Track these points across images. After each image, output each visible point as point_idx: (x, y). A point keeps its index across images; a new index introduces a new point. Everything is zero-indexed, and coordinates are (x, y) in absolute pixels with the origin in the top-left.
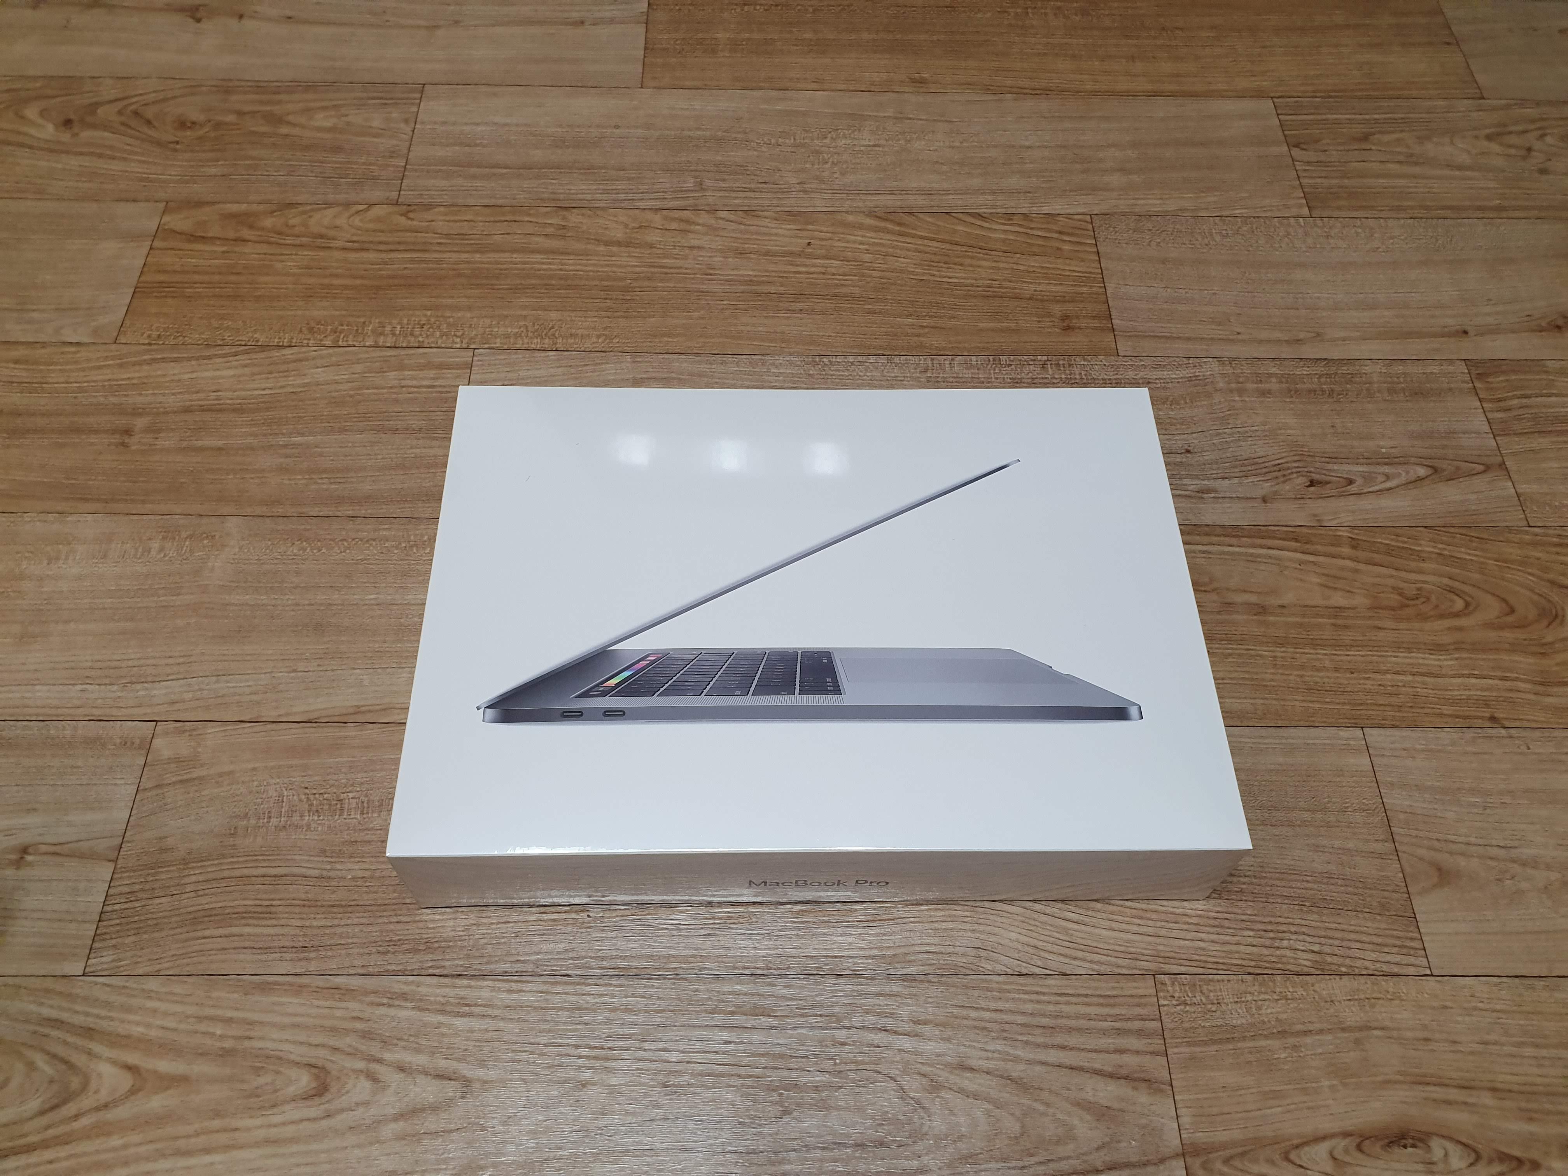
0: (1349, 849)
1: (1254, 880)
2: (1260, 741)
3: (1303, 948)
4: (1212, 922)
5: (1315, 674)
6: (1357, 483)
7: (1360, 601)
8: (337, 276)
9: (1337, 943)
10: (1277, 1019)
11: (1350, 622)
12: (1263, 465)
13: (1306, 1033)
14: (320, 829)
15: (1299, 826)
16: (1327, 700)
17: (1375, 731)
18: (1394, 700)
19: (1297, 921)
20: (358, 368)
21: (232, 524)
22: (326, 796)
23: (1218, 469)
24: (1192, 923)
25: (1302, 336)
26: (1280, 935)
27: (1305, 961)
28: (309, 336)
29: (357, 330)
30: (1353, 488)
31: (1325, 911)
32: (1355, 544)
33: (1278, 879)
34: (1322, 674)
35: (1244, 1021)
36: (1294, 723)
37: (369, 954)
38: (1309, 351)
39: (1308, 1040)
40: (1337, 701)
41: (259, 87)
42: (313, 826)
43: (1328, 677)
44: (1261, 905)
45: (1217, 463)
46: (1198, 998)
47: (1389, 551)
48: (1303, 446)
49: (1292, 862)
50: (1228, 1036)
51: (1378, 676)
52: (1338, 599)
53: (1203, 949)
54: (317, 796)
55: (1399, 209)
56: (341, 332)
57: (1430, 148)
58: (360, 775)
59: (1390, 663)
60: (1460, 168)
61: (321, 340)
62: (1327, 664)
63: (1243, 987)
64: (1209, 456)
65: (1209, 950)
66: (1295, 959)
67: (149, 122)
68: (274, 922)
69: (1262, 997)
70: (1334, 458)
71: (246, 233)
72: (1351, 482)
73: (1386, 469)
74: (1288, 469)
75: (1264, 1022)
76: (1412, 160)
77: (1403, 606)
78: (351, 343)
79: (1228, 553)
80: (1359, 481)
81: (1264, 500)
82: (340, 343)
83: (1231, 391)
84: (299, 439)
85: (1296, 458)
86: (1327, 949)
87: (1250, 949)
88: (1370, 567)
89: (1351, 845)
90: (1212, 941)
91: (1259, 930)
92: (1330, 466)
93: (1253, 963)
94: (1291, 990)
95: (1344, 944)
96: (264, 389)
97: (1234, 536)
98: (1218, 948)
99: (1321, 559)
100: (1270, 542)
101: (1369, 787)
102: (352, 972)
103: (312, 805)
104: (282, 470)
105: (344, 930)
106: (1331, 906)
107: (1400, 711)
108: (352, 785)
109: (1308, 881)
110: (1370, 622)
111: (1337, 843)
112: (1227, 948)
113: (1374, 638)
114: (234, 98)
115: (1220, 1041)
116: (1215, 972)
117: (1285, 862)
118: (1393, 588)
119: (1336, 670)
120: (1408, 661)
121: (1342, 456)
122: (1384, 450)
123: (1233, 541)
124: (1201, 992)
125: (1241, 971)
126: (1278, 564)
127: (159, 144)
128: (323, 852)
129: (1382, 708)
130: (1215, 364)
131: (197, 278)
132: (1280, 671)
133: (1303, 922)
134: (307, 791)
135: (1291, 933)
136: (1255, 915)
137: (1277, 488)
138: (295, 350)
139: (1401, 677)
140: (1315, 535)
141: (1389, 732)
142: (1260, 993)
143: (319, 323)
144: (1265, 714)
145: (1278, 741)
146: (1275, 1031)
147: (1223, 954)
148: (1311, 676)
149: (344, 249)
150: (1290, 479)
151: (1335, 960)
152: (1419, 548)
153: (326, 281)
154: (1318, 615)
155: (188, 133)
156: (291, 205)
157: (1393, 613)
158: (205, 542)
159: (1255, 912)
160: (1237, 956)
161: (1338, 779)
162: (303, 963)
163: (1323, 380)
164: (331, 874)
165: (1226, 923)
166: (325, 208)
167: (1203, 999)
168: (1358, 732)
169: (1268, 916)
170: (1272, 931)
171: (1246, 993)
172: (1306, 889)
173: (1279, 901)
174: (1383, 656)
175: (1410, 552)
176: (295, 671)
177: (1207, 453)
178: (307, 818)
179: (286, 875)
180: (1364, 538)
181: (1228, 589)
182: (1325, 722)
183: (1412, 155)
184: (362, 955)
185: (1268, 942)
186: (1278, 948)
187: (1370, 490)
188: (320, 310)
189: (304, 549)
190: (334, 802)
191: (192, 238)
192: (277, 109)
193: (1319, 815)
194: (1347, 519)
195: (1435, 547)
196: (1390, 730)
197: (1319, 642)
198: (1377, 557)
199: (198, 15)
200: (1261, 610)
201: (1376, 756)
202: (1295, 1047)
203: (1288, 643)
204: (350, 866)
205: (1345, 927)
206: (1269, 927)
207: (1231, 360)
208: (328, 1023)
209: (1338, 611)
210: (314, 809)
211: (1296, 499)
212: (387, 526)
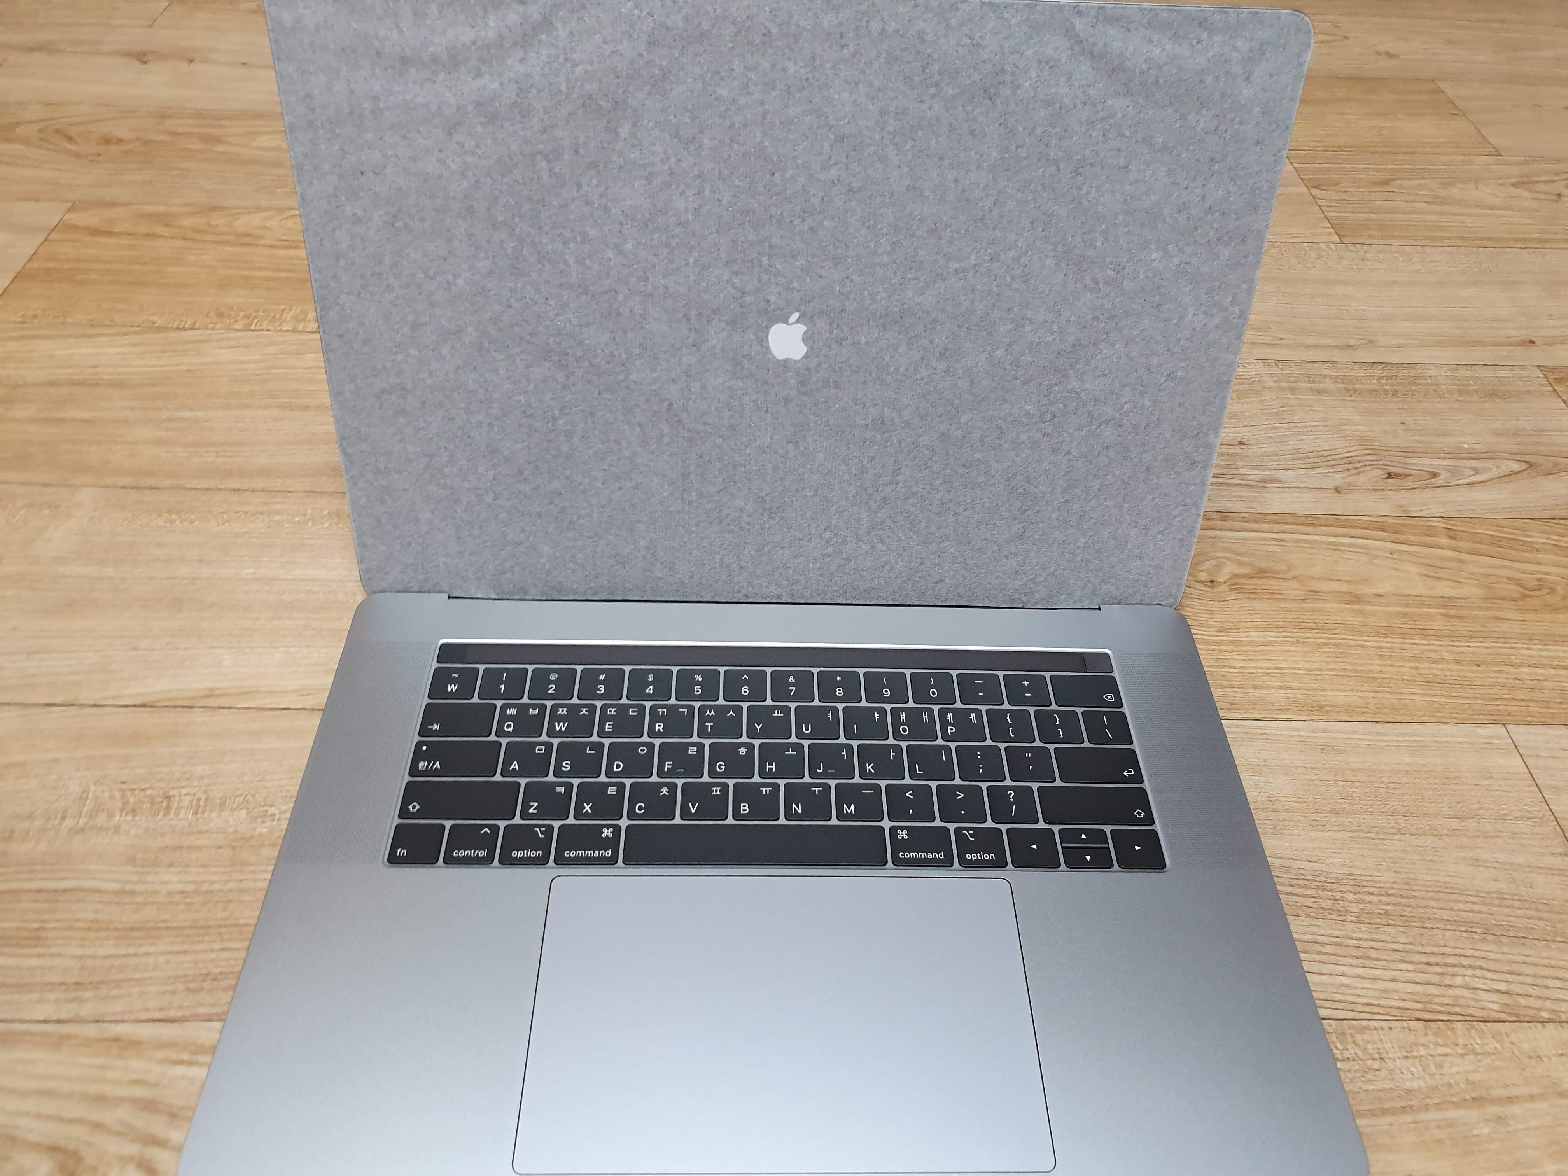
0: (1520, 865)
1: (1400, 900)
2: (1378, 738)
3: (1485, 987)
4: (1354, 952)
5: (1434, 666)
6: (1442, 477)
7: (1471, 591)
8: (259, 269)
9: (1529, 980)
10: (1468, 1082)
11: (1465, 612)
12: (1329, 458)
13: (1511, 1100)
14: (132, 832)
15: (1447, 835)
16: (1454, 694)
17: (1522, 729)
18: (1537, 695)
19: (1469, 953)
20: (271, 350)
21: (85, 495)
22: (148, 792)
23: (1279, 460)
24: (1327, 953)
25: (1352, 342)
26: (1450, 969)
27: (1491, 1004)
28: (217, 320)
29: (274, 317)
30: (1439, 481)
31: (1505, 940)
32: (1452, 535)
33: (1432, 899)
34: (1441, 666)
35: (1422, 1083)
36: (1416, 719)
37: (173, 992)
38: (1362, 356)
39: (1516, 1109)
40: (1468, 695)
41: (199, 114)
42: (124, 827)
43: (1450, 670)
44: (1416, 931)
45: (1276, 455)
46: (1352, 1052)
47: (1495, 541)
48: (1372, 441)
49: (1448, 879)
50: (1403, 1104)
51: (1511, 670)
52: (1445, 589)
53: (1348, 986)
54: (137, 792)
55: (1433, 239)
56: (255, 317)
57: (1455, 192)
58: (200, 768)
59: (1522, 655)
60: (1491, 208)
61: (230, 324)
62: (1446, 655)
63: (1411, 1038)
64: (1266, 448)
65: (1357, 988)
66: (1475, 1000)
67: (70, 139)
68: (41, 950)
69: (1441, 1050)
70: (1413, 453)
71: (159, 230)
72: (1435, 475)
73: (1474, 464)
74: (1360, 462)
75: (1450, 1086)
76: (1437, 200)
77: (1524, 597)
78: (264, 327)
79: (1305, 541)
80: (1444, 475)
81: (1338, 490)
82: (253, 327)
83: (1283, 389)
84: (186, 414)
85: (1367, 452)
86: (1515, 988)
87: (1411, 988)
88: (1475, 558)
89: (1520, 859)
90: (1358, 977)
91: (1418, 964)
92: (1407, 460)
93: (1419, 1006)
94: (1479, 1041)
95: (1539, 981)
96: (153, 367)
97: (1309, 525)
98: (1368, 986)
99: (1416, 549)
100: (1352, 531)
101: (1530, 792)
102: (144, 1016)
103: (126, 803)
104: (160, 442)
105: (143, 960)
106: (1511, 934)
107: (1548, 707)
108: (188, 779)
109: (1473, 903)
110: (1489, 614)
111: (1502, 857)
112: (1381, 985)
113: (1497, 629)
114: (169, 122)
115: (1393, 1111)
116: (1369, 1016)
117: (1438, 878)
118: (1509, 579)
119: (1458, 662)
120: (1545, 653)
121: (1419, 450)
122: (1466, 446)
123: (1309, 529)
124: (1354, 1043)
125: (1404, 1016)
126: (1366, 553)
127: (78, 156)
128: (132, 861)
129: (1524, 703)
130: (1260, 365)
131: (93, 266)
132: (1389, 663)
133: (1477, 954)
134: (124, 786)
135: (1464, 966)
136: (1411, 944)
137: (1350, 479)
138: (199, 332)
139: (1540, 671)
140: (1404, 525)
141: (1540, 729)
142: (1437, 1045)
143: (232, 308)
144: (1378, 708)
145: (1401, 739)
146: (1468, 1097)
147: (1377, 994)
148: (1429, 668)
149: (271, 246)
150: (1364, 472)
151: (1532, 1002)
152: (1529, 539)
153: (246, 273)
154: (1423, 605)
155: (113, 148)
156: (215, 208)
157: (1513, 603)
158: (45, 512)
159: (1411, 940)
160: (1395, 996)
161: (1486, 782)
162: (74, 1006)
163: (1383, 381)
164: (138, 888)
165: (1373, 954)
166: (255, 212)
167: (1360, 1053)
168: (1501, 730)
169: (1428, 945)
170: (1437, 964)
171: (1417, 1045)
172: (1472, 911)
173: (1439, 926)
174: (1513, 648)
175: (1521, 543)
176: (135, 649)
177: (1264, 446)
178: (117, 819)
179: (71, 890)
180: (1462, 529)
181: (1312, 578)
182: (1455, 718)
183: (1438, 197)
184: (164, 993)
185: (1435, 979)
186: (1450, 986)
187: (1460, 482)
188: (234, 298)
189: (172, 522)
190: (159, 800)
191: (95, 232)
192: (216, 132)
193: (1471, 824)
194: (1438, 510)
195: (1547, 538)
196: (1540, 727)
197: (1431, 632)
198: (1482, 548)
199: (145, 59)
200: (1354, 599)
201: (1529, 756)
202: (1500, 1119)
203: (1393, 633)
204: (166, 878)
205: (1536, 960)
206: (1432, 959)
207: (1277, 362)
208: (95, 1089)
209: (1446, 601)
210: (129, 807)
211: (1374, 490)
212: (279, 500)
